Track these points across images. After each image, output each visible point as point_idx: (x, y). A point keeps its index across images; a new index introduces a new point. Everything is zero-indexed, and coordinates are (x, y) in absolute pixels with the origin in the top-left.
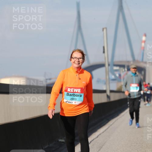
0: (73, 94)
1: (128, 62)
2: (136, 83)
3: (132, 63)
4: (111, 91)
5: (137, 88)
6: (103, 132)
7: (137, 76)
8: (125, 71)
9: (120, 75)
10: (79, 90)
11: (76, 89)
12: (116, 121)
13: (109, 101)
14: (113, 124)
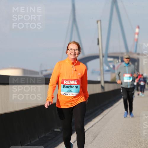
0: (69, 86)
1: (122, 53)
2: (129, 74)
3: (125, 54)
4: (106, 82)
5: (130, 78)
6: (98, 122)
7: (130, 66)
8: (119, 62)
9: (114, 66)
10: (75, 82)
11: (72, 81)
12: (110, 111)
13: (103, 91)
14: (107, 114)
